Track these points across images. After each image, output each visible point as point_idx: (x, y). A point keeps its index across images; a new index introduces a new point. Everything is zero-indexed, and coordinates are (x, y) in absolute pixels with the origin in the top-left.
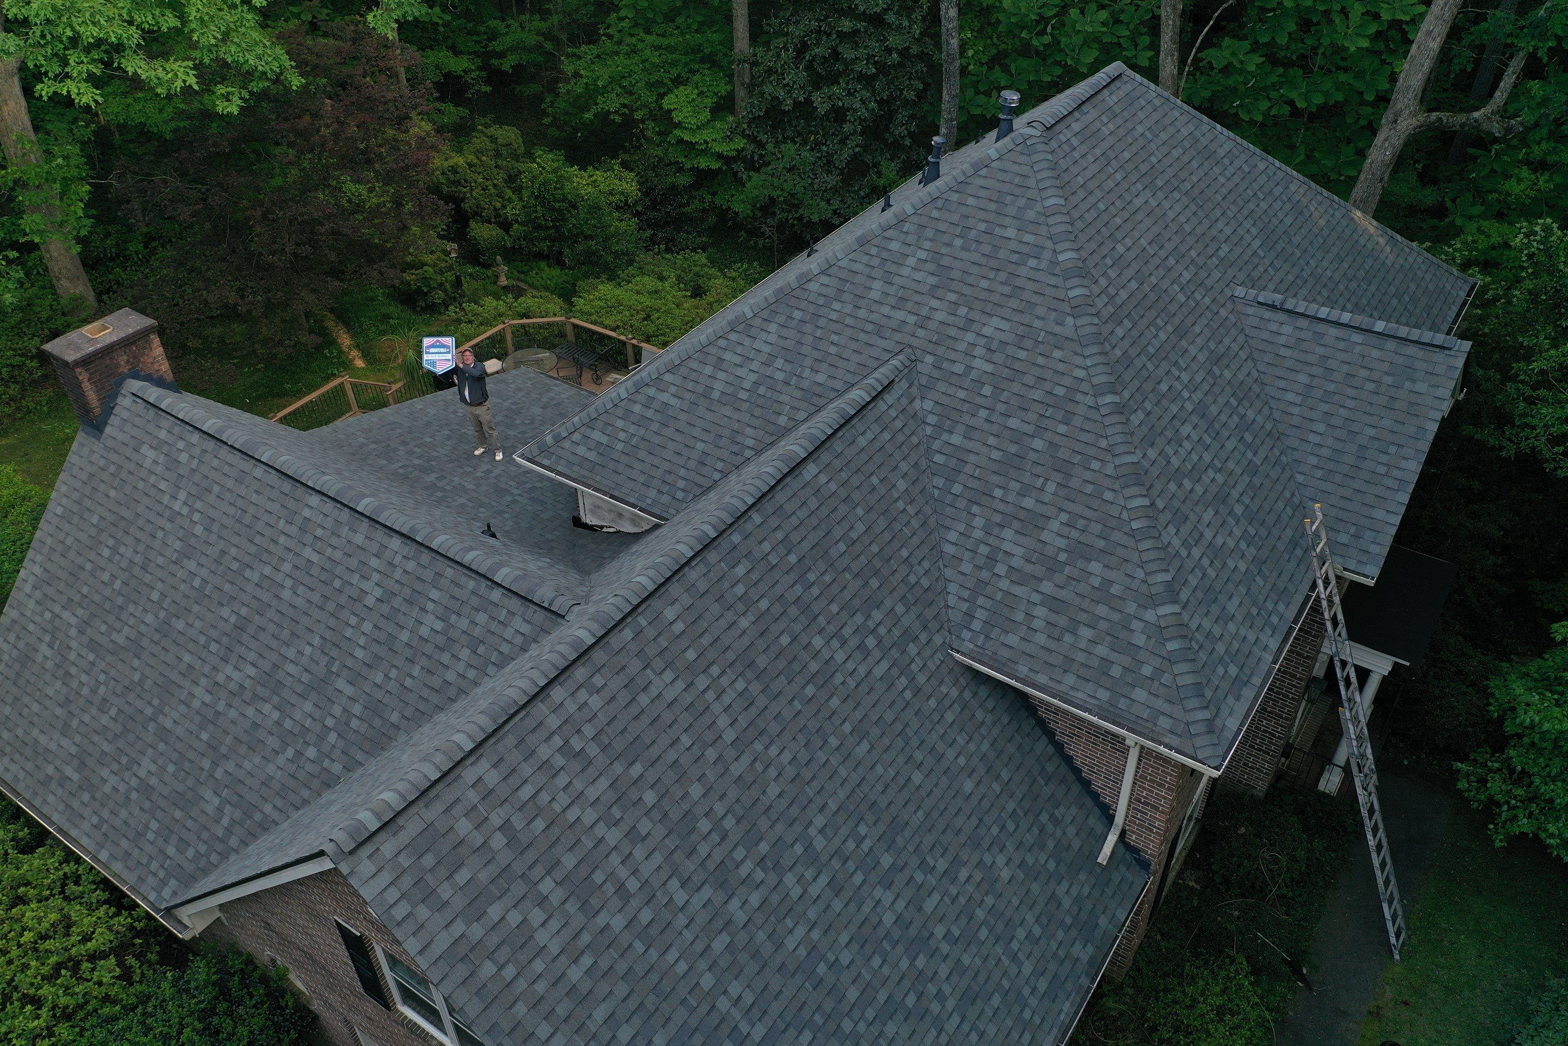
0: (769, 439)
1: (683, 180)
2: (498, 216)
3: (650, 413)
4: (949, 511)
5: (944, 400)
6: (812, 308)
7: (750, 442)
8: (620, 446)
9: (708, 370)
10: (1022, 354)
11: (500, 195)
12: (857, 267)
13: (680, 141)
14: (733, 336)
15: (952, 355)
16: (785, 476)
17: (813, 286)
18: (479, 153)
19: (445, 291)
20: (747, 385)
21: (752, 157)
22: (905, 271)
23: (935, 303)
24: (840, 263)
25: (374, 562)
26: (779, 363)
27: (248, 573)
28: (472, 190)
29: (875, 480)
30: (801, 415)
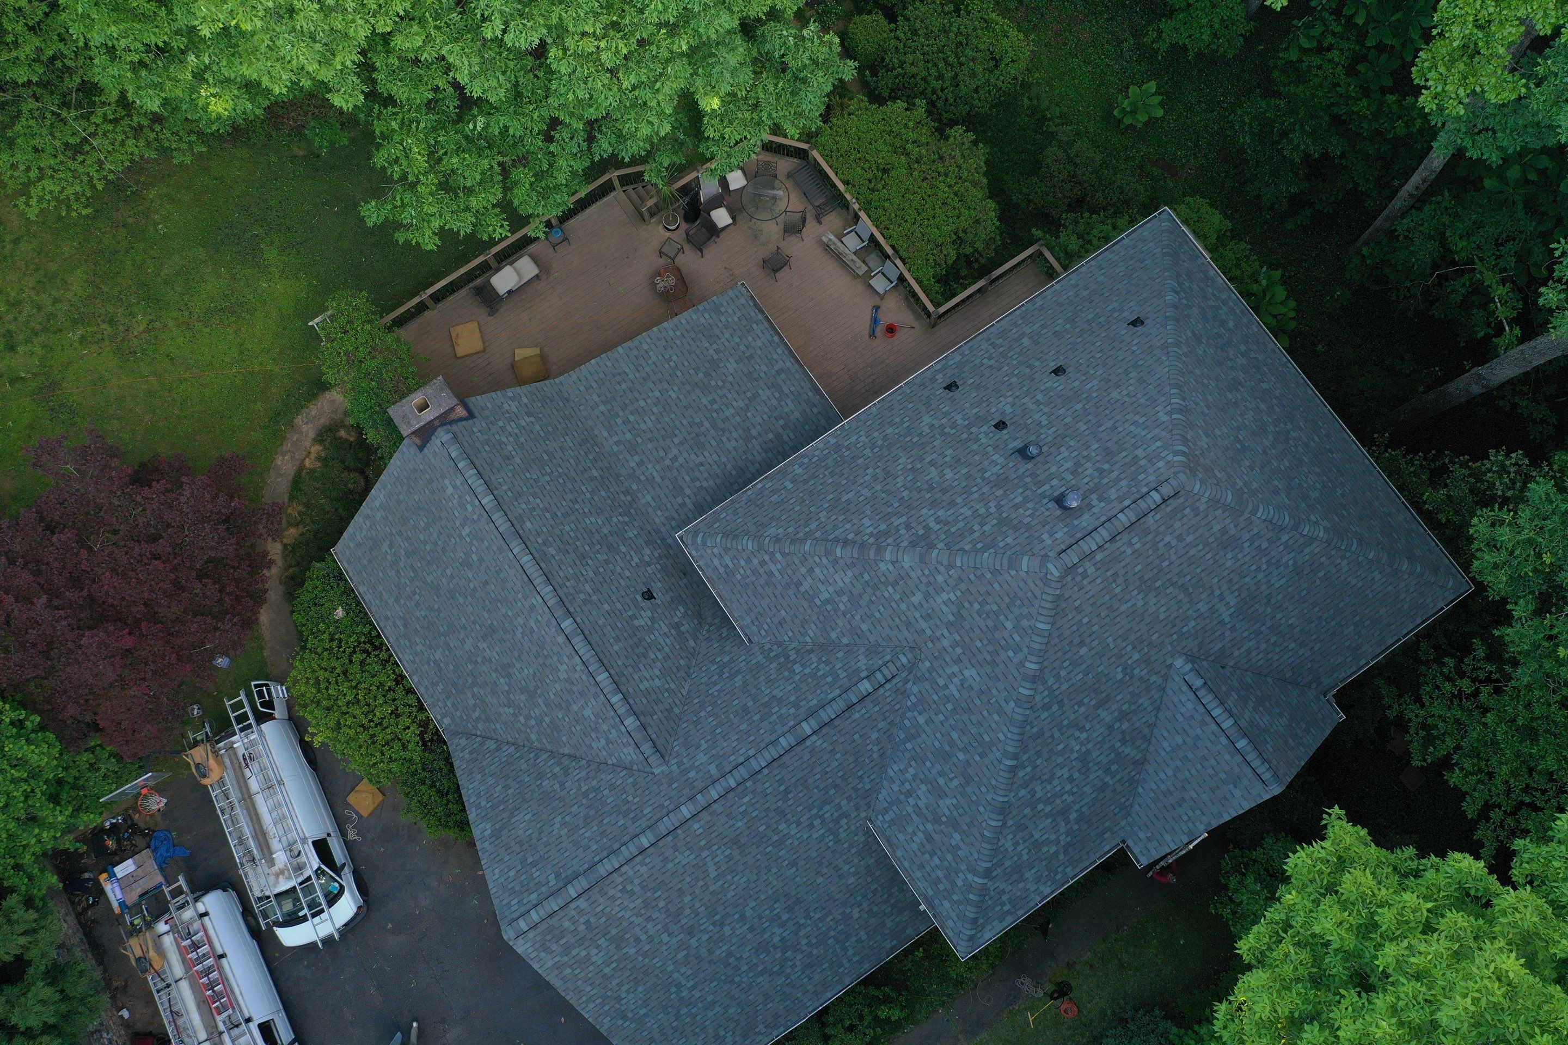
5: (924, 692)
6: (876, 580)
10: (978, 702)
15: (941, 672)
20: (822, 598)
22: (939, 601)
23: (946, 634)
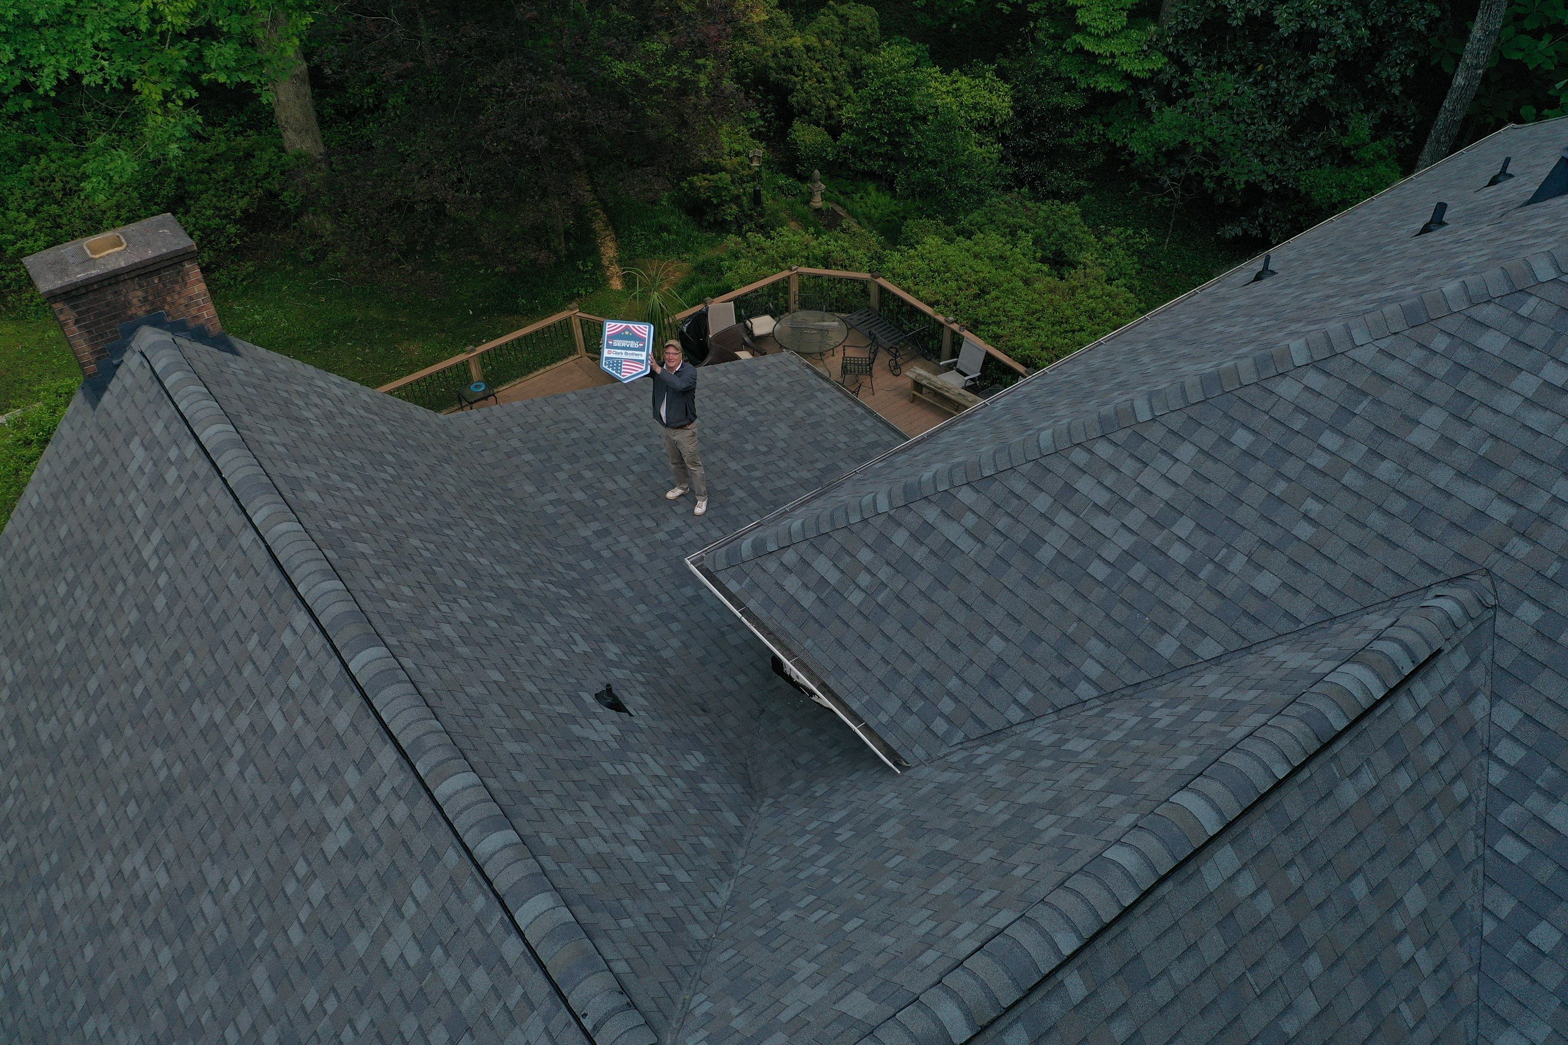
0: (1131, 676)
1: (1072, 102)
2: (830, 117)
3: (920, 554)
4: (1515, 982)
7: (1093, 670)
8: (856, 597)
9: (1042, 502)
11: (838, 92)
12: (1394, 369)
13: (1080, 50)
14: (1104, 450)
16: (1162, 880)
17: (1288, 389)
18: (824, 34)
19: (740, 206)
20: (1110, 553)
21: (1170, 83)
24: (1356, 354)
25: (352, 776)
26: (1184, 527)
27: (196, 707)
28: (804, 80)
29: (1359, 888)
30: (1208, 649)
